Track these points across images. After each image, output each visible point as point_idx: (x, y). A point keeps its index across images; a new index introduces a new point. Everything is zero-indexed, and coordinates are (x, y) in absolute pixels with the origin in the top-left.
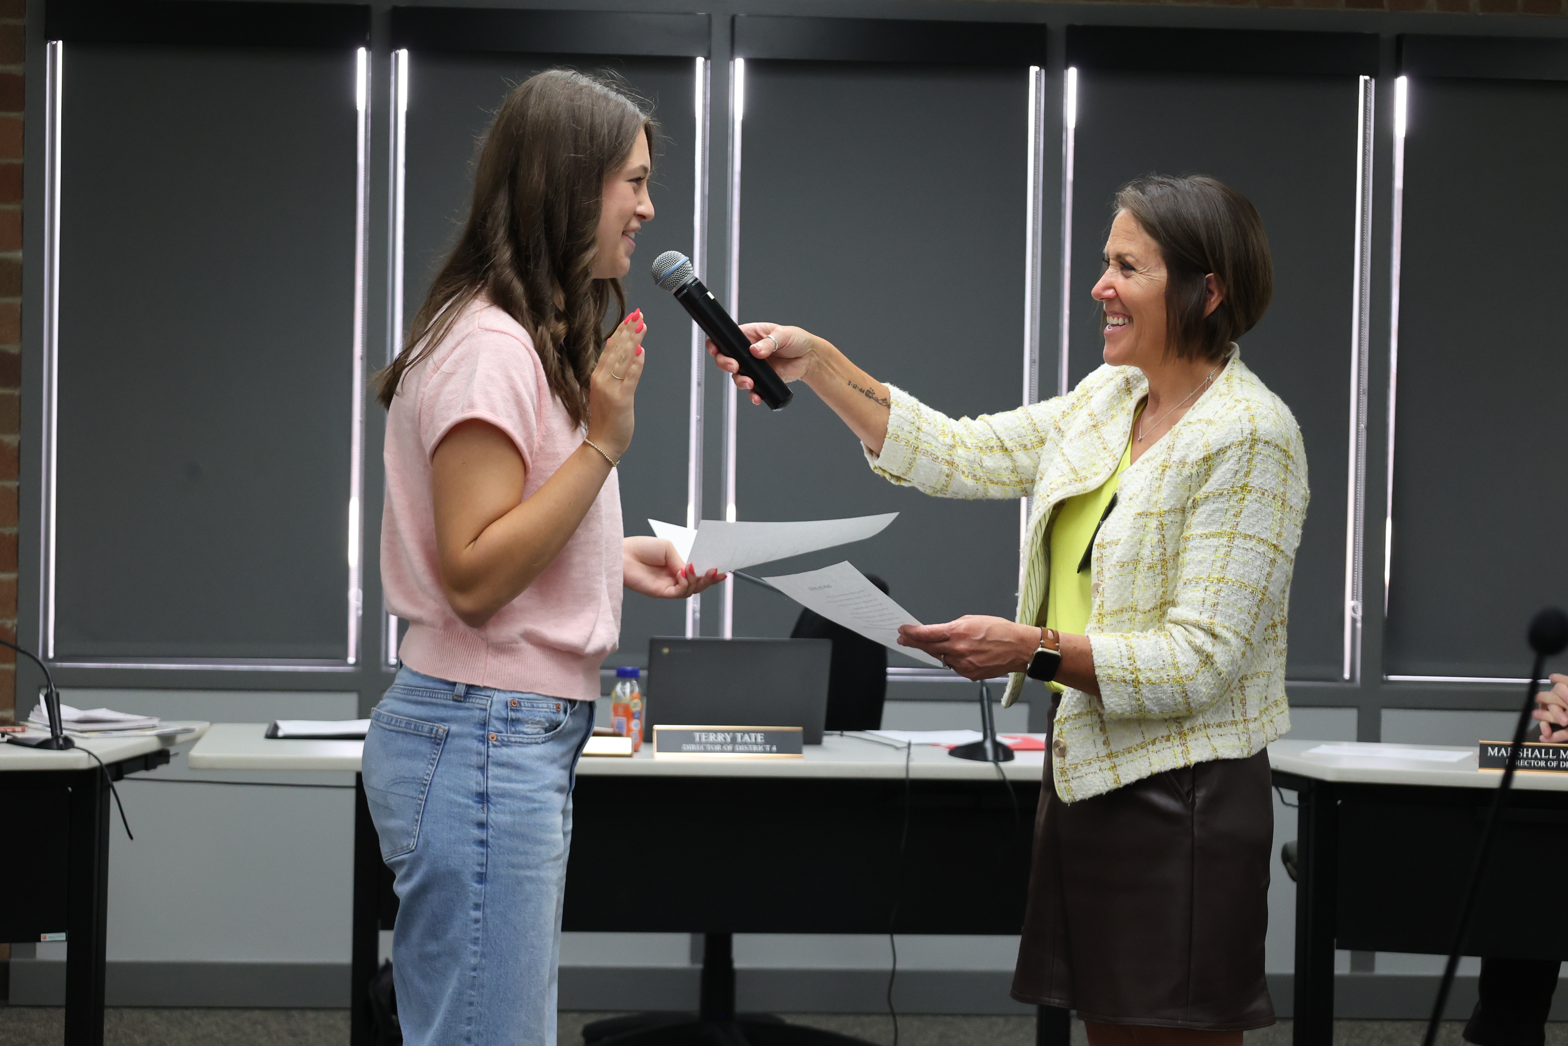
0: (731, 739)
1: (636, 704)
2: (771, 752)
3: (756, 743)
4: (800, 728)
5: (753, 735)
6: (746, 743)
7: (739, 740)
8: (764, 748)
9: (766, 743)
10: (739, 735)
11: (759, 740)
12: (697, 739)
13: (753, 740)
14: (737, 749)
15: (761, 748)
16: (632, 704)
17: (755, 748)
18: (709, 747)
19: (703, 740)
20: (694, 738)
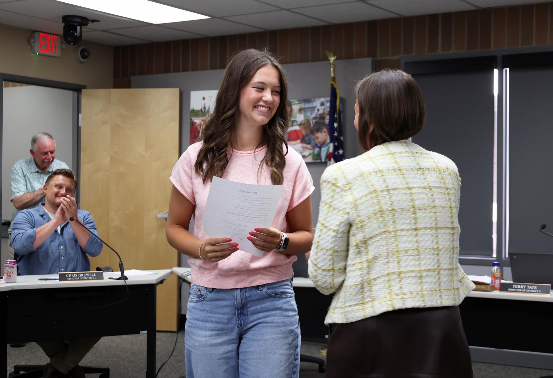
0: (525, 287)
1: (498, 275)
2: (539, 293)
3: (534, 289)
4: (550, 285)
5: (533, 287)
6: (530, 289)
7: (528, 288)
8: (536, 291)
9: (537, 289)
10: (528, 286)
11: (535, 288)
12: (514, 287)
13: (533, 288)
14: (527, 291)
15: (535, 291)
16: (496, 274)
17: (533, 291)
18: (517, 290)
19: (516, 287)
20: (513, 286)
